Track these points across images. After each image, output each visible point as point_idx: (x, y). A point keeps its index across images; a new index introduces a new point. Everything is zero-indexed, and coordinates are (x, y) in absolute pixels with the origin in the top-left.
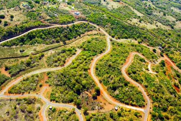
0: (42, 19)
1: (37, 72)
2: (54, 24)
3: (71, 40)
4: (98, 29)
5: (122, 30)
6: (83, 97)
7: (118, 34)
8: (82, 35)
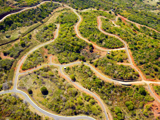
0: (9, 5)
1: (35, 49)
2: (24, 8)
3: (45, 19)
4: (62, 6)
5: (81, 3)
6: (83, 53)
7: (80, 6)
8: (52, 13)
